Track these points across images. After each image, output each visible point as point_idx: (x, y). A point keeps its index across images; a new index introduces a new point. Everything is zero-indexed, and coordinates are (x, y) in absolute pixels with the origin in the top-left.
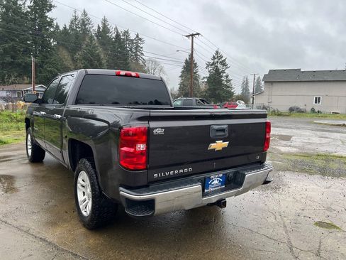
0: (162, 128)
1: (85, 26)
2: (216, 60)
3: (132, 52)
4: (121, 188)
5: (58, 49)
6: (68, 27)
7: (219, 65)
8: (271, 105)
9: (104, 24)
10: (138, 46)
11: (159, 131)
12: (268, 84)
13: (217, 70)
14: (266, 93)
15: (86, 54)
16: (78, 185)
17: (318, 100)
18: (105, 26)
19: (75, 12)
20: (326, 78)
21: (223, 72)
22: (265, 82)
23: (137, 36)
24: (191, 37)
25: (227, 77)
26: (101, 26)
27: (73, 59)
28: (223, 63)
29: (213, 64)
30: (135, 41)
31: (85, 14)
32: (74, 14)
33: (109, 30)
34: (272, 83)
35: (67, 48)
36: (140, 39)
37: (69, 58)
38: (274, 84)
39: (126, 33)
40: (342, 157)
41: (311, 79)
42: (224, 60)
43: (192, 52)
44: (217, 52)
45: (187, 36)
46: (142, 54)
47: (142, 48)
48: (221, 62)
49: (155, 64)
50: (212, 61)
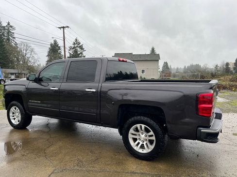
2: (76, 45)
3: (5, 36)
10: (9, 32)
13: (76, 51)
16: (129, 134)
21: (82, 53)
23: (9, 24)
24: (62, 29)
25: (84, 57)
28: (81, 47)
29: (74, 48)
30: (6, 28)
36: (11, 27)
41: (139, 59)
42: (82, 46)
43: (64, 39)
44: (76, 40)
45: (59, 28)
46: (14, 38)
47: (13, 33)
48: (79, 47)
49: (27, 46)
50: (73, 46)
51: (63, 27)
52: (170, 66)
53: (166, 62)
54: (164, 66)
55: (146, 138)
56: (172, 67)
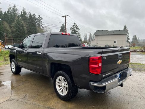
0: (105, 56)
1: (15, 11)
2: (74, 27)
3: (37, 23)
4: (91, 82)
5: (3, 22)
6: (6, 12)
7: (76, 29)
8: (98, 45)
9: (24, 11)
10: (40, 21)
11: (105, 58)
12: (96, 36)
13: (74, 30)
14: (96, 40)
15: (16, 24)
16: (56, 82)
17: (115, 42)
18: (24, 12)
19: (10, 5)
20: (118, 33)
21: (77, 31)
22: (95, 35)
23: (39, 16)
24: (65, 17)
25: (79, 33)
26: (22, 12)
27: (10, 27)
29: (73, 28)
30: (38, 19)
31: (15, 6)
32: (9, 6)
33: (26, 13)
34: (98, 35)
35: (7, 21)
36: (41, 18)
37: (8, 26)
38: (99, 36)
39: (34, 15)
40: (136, 64)
41: (113, 34)
42: (78, 27)
43: (66, 23)
44: (74, 23)
45: (63, 17)
46: (42, 24)
47: (42, 21)
48: (76, 27)
49: (48, 28)
50: (72, 27)
51: (65, 16)
52: (139, 38)
53: (135, 36)
54: (133, 38)
55: (64, 86)
56: (140, 39)
